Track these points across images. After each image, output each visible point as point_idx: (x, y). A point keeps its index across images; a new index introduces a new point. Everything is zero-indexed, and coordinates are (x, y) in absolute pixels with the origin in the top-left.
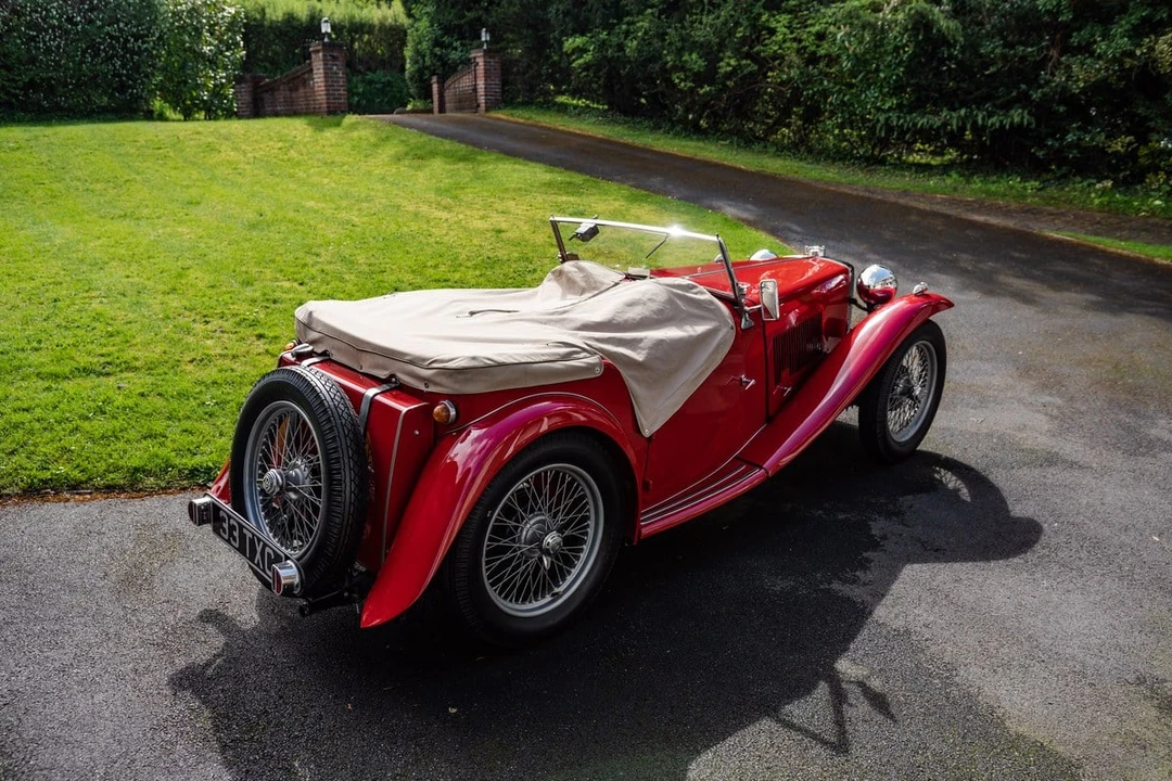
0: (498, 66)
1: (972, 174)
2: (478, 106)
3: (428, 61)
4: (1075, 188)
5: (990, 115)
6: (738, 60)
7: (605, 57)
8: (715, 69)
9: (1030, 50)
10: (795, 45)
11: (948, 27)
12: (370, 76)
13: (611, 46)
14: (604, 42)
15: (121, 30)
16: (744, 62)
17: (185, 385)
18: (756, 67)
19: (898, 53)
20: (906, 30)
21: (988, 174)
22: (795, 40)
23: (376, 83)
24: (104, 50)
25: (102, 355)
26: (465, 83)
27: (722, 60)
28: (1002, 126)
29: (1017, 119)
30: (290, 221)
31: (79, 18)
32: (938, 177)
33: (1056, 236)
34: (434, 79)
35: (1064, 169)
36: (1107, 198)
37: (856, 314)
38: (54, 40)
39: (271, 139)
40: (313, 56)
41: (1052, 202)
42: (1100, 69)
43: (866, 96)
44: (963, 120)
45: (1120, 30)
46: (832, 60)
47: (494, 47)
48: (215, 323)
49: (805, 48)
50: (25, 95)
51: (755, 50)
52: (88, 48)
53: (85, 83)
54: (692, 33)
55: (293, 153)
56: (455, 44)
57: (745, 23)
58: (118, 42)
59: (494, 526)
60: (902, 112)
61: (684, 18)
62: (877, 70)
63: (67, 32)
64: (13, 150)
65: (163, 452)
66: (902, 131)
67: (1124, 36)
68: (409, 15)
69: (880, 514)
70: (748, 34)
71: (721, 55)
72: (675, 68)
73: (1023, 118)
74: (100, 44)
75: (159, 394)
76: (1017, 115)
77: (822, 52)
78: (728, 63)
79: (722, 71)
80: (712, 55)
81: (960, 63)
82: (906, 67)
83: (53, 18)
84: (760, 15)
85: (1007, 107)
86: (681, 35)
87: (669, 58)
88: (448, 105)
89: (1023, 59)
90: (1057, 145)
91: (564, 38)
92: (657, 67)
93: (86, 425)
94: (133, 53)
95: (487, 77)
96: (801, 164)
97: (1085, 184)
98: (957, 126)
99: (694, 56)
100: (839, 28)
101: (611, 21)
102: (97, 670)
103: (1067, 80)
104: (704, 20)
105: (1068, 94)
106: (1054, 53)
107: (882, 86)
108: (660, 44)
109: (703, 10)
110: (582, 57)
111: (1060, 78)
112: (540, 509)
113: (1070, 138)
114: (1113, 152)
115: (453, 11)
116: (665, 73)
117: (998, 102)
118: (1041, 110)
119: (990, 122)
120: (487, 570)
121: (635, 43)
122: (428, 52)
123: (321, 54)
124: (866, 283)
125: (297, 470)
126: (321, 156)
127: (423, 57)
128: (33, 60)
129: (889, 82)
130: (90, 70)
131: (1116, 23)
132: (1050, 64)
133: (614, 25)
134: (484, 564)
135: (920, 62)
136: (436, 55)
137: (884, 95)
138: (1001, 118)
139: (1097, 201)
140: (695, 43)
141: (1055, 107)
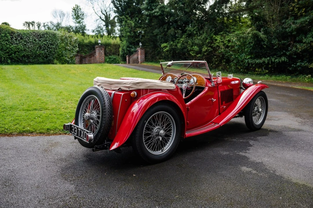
0: (144, 52)
1: (272, 75)
2: (139, 62)
3: (126, 52)
4: (301, 77)
5: (276, 59)
6: (207, 48)
7: (172, 48)
8: (201, 50)
9: (285, 42)
10: (222, 43)
11: (263, 37)
12: (110, 57)
13: (174, 45)
14: (172, 44)
15: (47, 43)
16: (209, 48)
17: (61, 112)
18: (212, 50)
19: (250, 44)
20: (252, 38)
21: (276, 75)
22: (222, 42)
23: (112, 58)
24: (43, 48)
25: (40, 107)
26: (135, 56)
27: (203, 48)
28: (279, 62)
29: (283, 60)
30: (89, 84)
31: (37, 40)
32: (263, 76)
33: (296, 87)
34: (127, 56)
35: (297, 73)
36: (310, 80)
37: (242, 90)
38: (30, 45)
39: (85, 68)
40: (96, 49)
41: (295, 81)
42: (305, 46)
43: (242, 56)
44: (268, 60)
45: (309, 36)
46: (233, 47)
47: (143, 47)
48: (69, 102)
49: (225, 44)
50: (22, 59)
51: (212, 45)
52: (39, 47)
53: (37, 56)
54: (195, 41)
55: (90, 72)
56: (133, 47)
57: (209, 38)
58: (46, 45)
59: (146, 127)
60: (252, 59)
61: (193, 38)
62: (245, 49)
63: (34, 43)
64: (18, 70)
65: (56, 125)
66: (252, 64)
67: (311, 37)
68: (121, 40)
69: (252, 140)
70: (210, 41)
71: (203, 47)
72: (191, 50)
73: (285, 59)
74: (42, 46)
75: (55, 115)
76: (283, 59)
77: (229, 45)
78: (204, 49)
79: (203, 50)
80: (200, 46)
81: (266, 46)
82: (252, 48)
83: (31, 40)
84: (213, 36)
85: (280, 56)
86: (192, 42)
87: (189, 48)
88: (131, 62)
89: (284, 44)
90: (295, 66)
91: (161, 44)
92: (186, 50)
93: (35, 120)
94: (50, 48)
95: (141, 55)
96: (225, 74)
97: (303, 76)
98: (267, 62)
99: (196, 47)
100: (234, 38)
101: (174, 39)
102: (37, 166)
103: (296, 49)
104: (198, 38)
105: (297, 53)
106: (292, 42)
107: (246, 53)
108: (186, 44)
109: (198, 35)
110: (166, 48)
111: (294, 49)
112: (159, 125)
113: (298, 64)
114: (310, 68)
115: (132, 39)
116: (188, 51)
117: (278, 56)
118: (290, 57)
119: (276, 61)
120: (144, 139)
121: (180, 44)
122: (126, 49)
123: (98, 48)
124: (244, 82)
125: (93, 114)
126: (97, 72)
127: (124, 50)
128: (25, 50)
129: (248, 52)
130: (39, 53)
131: (308, 34)
132: (291, 45)
133: (174, 40)
134: (143, 137)
135: (256, 46)
136: (127, 50)
137: (247, 55)
138: (279, 59)
139: (307, 80)
140: (196, 44)
141: (293, 56)
